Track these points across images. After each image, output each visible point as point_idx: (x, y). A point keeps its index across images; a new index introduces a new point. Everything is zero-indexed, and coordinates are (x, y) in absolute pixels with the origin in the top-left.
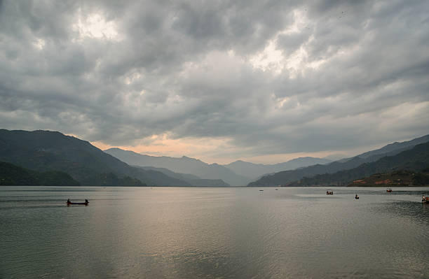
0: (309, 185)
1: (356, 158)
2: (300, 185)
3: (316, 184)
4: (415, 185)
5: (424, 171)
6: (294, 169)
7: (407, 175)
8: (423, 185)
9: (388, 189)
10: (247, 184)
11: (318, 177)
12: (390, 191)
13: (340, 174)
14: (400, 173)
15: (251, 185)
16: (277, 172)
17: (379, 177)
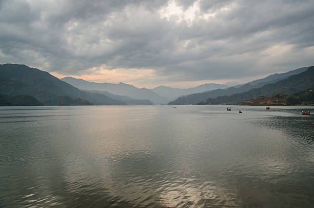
0: (213, 104)
1: (248, 84)
2: (206, 104)
3: (218, 103)
4: (288, 105)
5: (295, 95)
6: (202, 92)
7: (283, 97)
8: (294, 105)
9: (268, 107)
10: (167, 103)
11: (219, 98)
12: (268, 109)
13: (235, 96)
14: (278, 96)
15: (170, 104)
16: (189, 94)
17: (263, 99)
